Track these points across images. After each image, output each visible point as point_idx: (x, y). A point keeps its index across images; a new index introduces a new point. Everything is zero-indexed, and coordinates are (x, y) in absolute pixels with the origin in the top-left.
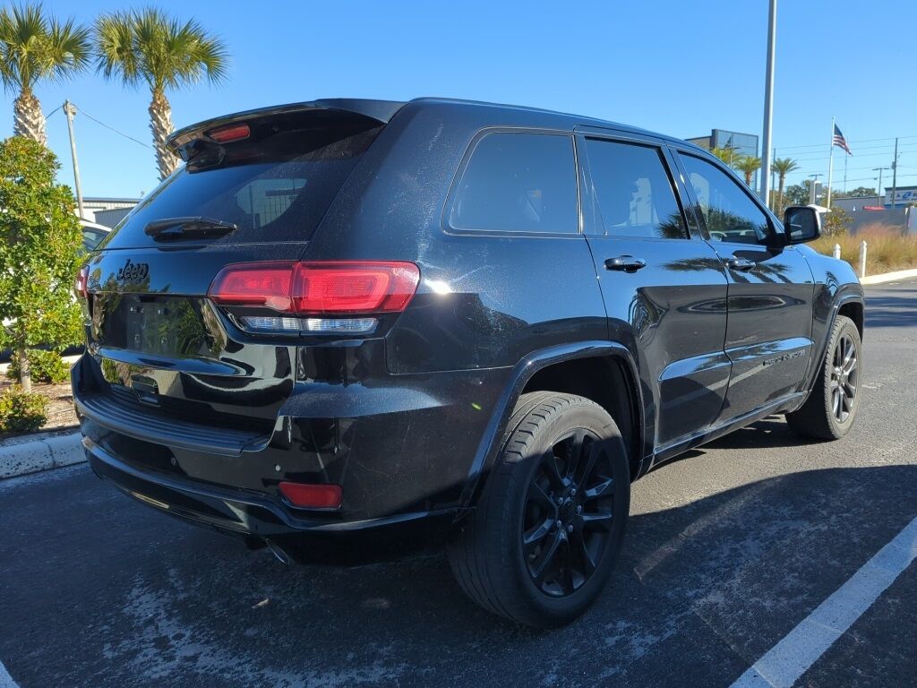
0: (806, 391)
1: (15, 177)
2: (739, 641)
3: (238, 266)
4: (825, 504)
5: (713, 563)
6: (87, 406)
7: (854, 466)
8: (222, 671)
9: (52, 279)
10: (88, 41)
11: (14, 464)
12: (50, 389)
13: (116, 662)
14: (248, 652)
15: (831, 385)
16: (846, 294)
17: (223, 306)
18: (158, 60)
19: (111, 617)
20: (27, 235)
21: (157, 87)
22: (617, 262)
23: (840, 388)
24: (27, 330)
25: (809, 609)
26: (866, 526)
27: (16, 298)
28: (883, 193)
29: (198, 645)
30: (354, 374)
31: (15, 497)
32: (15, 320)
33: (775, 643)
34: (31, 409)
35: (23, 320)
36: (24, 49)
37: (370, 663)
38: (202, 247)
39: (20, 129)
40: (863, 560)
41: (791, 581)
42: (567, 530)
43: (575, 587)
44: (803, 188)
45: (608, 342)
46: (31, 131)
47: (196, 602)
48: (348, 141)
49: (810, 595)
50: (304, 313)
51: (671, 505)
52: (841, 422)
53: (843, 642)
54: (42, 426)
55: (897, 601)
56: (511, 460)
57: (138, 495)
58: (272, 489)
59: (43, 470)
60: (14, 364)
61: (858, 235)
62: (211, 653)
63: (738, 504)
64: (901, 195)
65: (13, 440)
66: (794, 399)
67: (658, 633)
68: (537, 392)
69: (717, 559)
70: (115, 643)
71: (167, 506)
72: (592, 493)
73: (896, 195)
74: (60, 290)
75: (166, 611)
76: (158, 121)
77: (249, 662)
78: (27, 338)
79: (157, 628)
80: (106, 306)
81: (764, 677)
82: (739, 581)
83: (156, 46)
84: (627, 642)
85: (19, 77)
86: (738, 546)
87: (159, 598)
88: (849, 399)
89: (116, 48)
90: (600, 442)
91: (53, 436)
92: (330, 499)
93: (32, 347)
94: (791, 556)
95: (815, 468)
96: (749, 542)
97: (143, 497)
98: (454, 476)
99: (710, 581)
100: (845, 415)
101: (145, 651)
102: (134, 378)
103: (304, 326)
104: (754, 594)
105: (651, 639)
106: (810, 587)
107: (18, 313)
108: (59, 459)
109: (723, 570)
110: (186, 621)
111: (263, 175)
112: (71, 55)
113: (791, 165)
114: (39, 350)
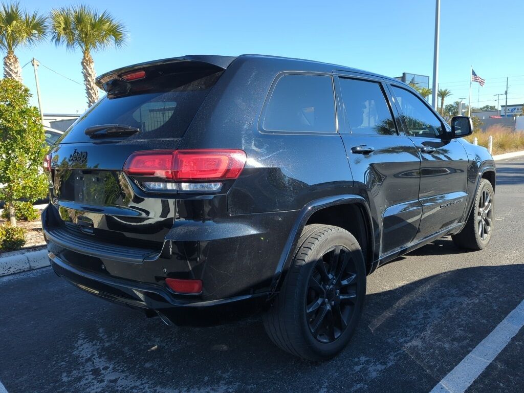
0: (464, 222)
1: (6, 102)
2: (430, 367)
3: (141, 152)
4: (476, 287)
5: (414, 323)
6: (50, 234)
7: (491, 265)
8: (132, 388)
9: (28, 161)
10: (46, 24)
11: (7, 267)
12: (27, 224)
13: (70, 383)
14: (147, 377)
15: (477, 218)
16: (486, 166)
17: (132, 176)
18: (86, 34)
19: (66, 357)
20: (13, 136)
21: (86, 50)
22: (358, 149)
23: (483, 220)
24: (13, 190)
25: (470, 348)
26: (501, 300)
27: (7, 172)
28: (500, 109)
29: (117, 373)
30: (209, 214)
31: (7, 287)
32: (6, 185)
33: (452, 369)
34: (17, 236)
35: (11, 184)
36: (9, 29)
37: (218, 383)
38: (119, 142)
39: (7, 74)
40: (500, 320)
41: (459, 332)
42: (331, 304)
43: (336, 337)
44: (455, 106)
45: (354, 195)
46: (14, 76)
47: (115, 348)
48: (203, 80)
49: (471, 340)
50: (180, 180)
51: (387, 288)
52: (483, 240)
53: (491, 368)
54: (23, 246)
55: (521, 343)
56: (298, 264)
57: (81, 286)
58: (161, 283)
59: (24, 271)
60: (6, 210)
61: (487, 133)
62: (125, 378)
63: (427, 287)
64: (510, 109)
65: (6, 254)
66: (457, 227)
67: (385, 363)
68: (313, 225)
69: (416, 320)
70: (69, 372)
71: (98, 292)
72: (345, 282)
73: (507, 110)
74: (32, 167)
75: (98, 353)
76: (87, 69)
77: (147, 383)
78: (13, 195)
79: (93, 363)
80: (62, 177)
81: (447, 388)
82: (429, 332)
83: (86, 26)
84: (367, 369)
85: (6, 45)
86: (428, 312)
87: (94, 345)
88: (488, 227)
89: (62, 28)
90: (349, 253)
91: (29, 251)
92: (195, 288)
93: (16, 200)
94: (459, 318)
95: (469, 267)
96: (434, 310)
97: (84, 287)
98: (267, 274)
99: (413, 332)
100: (485, 235)
101: (87, 377)
102: (79, 218)
103: (180, 187)
104: (438, 340)
105: (380, 367)
106: (470, 336)
107: (8, 180)
108: (33, 265)
109: (419, 326)
110: (110, 359)
111: (154, 99)
112: (36, 32)
113: (448, 93)
114: (20, 202)
